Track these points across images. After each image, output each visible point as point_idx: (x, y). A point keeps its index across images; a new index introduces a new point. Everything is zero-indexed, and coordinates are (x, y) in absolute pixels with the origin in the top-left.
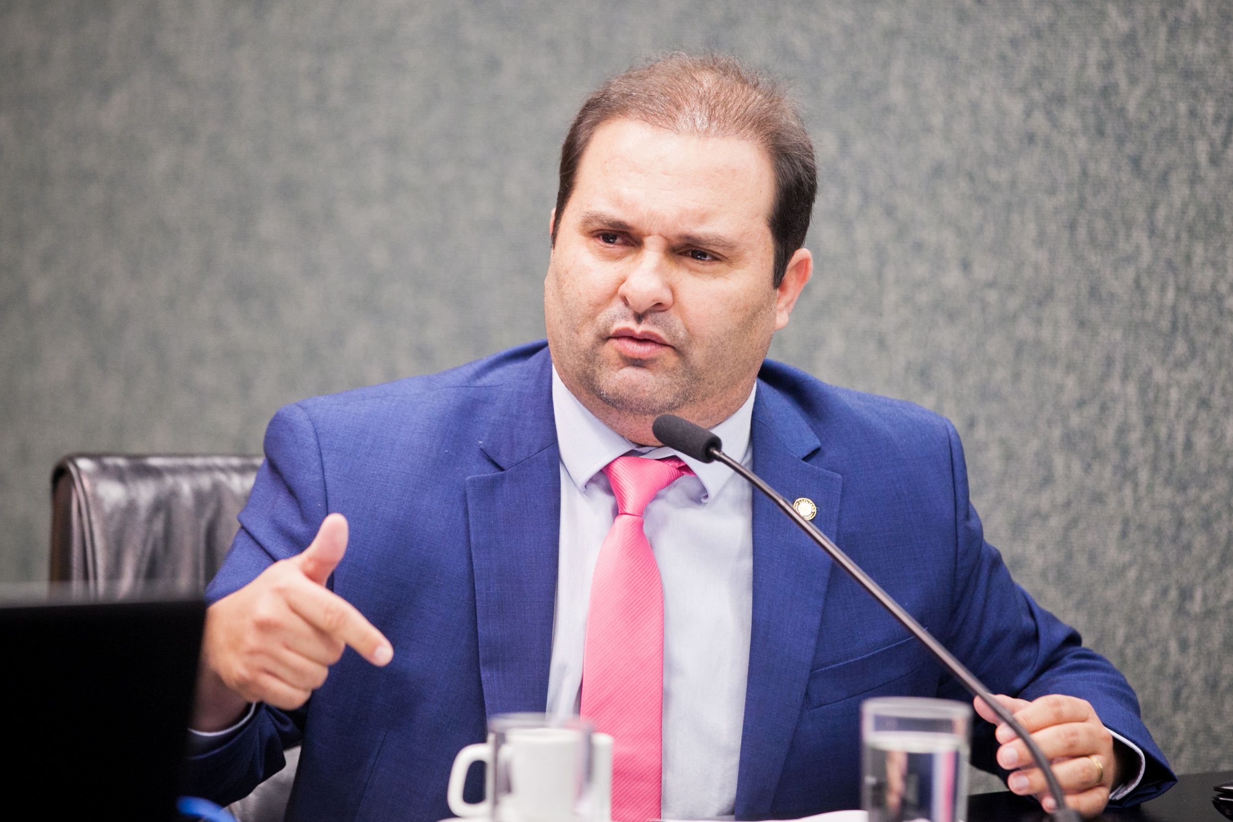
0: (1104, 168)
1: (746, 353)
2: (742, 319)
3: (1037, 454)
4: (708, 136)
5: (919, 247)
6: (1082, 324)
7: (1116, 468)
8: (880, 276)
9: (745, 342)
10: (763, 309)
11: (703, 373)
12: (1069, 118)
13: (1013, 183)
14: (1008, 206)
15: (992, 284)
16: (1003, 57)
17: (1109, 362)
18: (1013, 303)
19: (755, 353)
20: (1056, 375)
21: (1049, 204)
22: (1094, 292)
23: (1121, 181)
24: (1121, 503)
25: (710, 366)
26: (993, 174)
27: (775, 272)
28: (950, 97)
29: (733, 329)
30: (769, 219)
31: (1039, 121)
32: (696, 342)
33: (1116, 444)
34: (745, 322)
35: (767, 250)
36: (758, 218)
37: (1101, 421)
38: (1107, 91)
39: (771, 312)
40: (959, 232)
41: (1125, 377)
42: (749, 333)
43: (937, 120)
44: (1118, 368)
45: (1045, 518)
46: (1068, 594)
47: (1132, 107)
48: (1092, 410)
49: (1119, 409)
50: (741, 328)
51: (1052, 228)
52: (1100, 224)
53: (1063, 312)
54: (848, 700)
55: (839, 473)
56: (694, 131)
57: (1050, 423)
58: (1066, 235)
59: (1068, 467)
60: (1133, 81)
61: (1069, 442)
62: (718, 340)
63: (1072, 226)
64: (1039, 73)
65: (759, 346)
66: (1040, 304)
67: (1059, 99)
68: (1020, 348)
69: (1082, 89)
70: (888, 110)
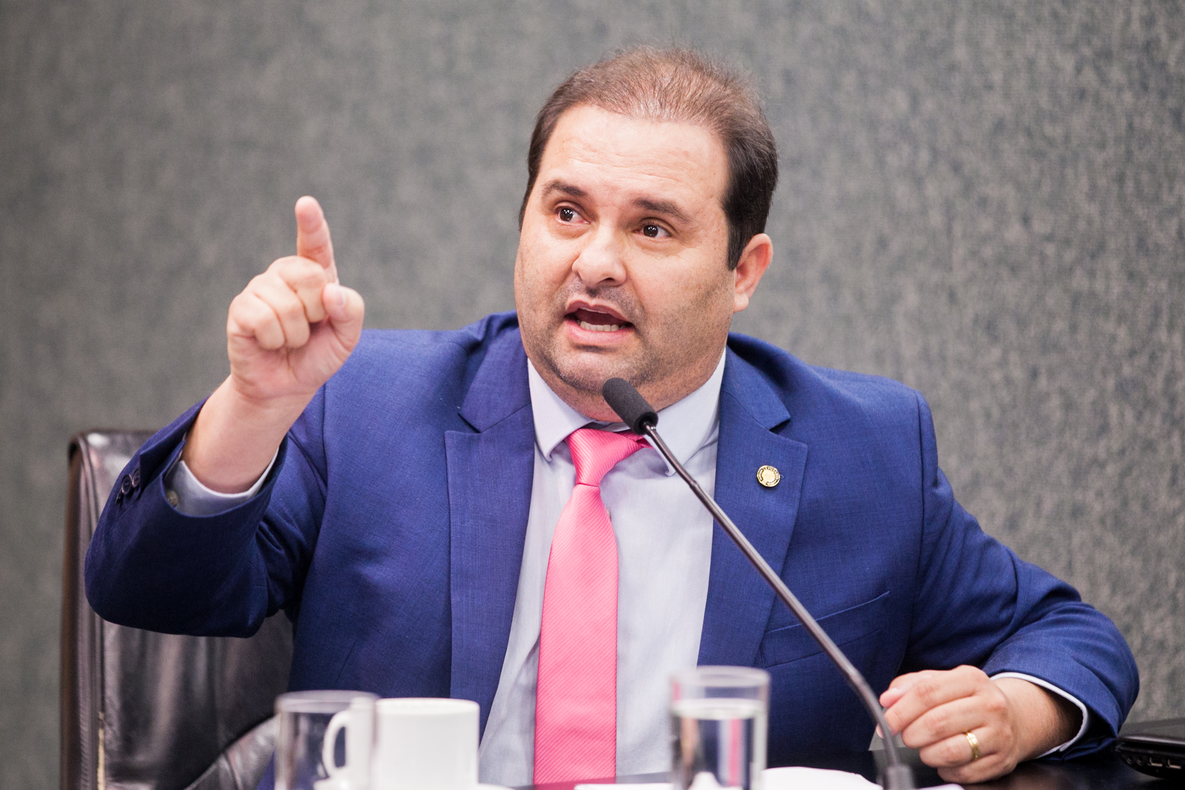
0: (1148, 122)
1: (703, 331)
2: (695, 297)
3: (1094, 403)
4: (660, 121)
5: (983, 202)
6: (1131, 276)
7: (1165, 416)
8: (949, 231)
9: (701, 320)
10: (717, 288)
11: (662, 353)
12: (1116, 74)
13: (1067, 138)
14: (1063, 161)
15: (1049, 238)
16: (1055, 15)
17: (1156, 312)
18: (1069, 256)
19: (712, 331)
20: (1109, 326)
21: (1100, 158)
22: (1141, 243)
23: (1163, 134)
24: (1170, 449)
25: (668, 345)
26: (1049, 130)
27: (729, 254)
28: (1009, 54)
29: (687, 307)
30: (723, 201)
31: (1089, 77)
32: (651, 320)
33: (1165, 393)
34: (699, 300)
35: (721, 231)
36: (712, 199)
37: (1150, 371)
38: (1150, 46)
39: (727, 293)
40: (1019, 186)
41: (1171, 327)
42: (704, 311)
43: (997, 77)
44: (1165, 319)
45: (1102, 465)
46: (1124, 541)
47: (1172, 60)
48: (1142, 360)
49: (1166, 358)
50: (695, 306)
51: (1102, 182)
52: (1145, 177)
53: (1114, 264)
54: (803, 660)
55: (804, 443)
56: (648, 116)
57: (1104, 373)
58: (1115, 188)
59: (1122, 415)
60: (1173, 36)
61: (1123, 391)
62: (671, 317)
63: (1120, 179)
64: (1089, 29)
65: (716, 324)
66: (1093, 256)
67: (1106, 55)
68: (1076, 300)
69: (1127, 45)
70: (953, 68)
